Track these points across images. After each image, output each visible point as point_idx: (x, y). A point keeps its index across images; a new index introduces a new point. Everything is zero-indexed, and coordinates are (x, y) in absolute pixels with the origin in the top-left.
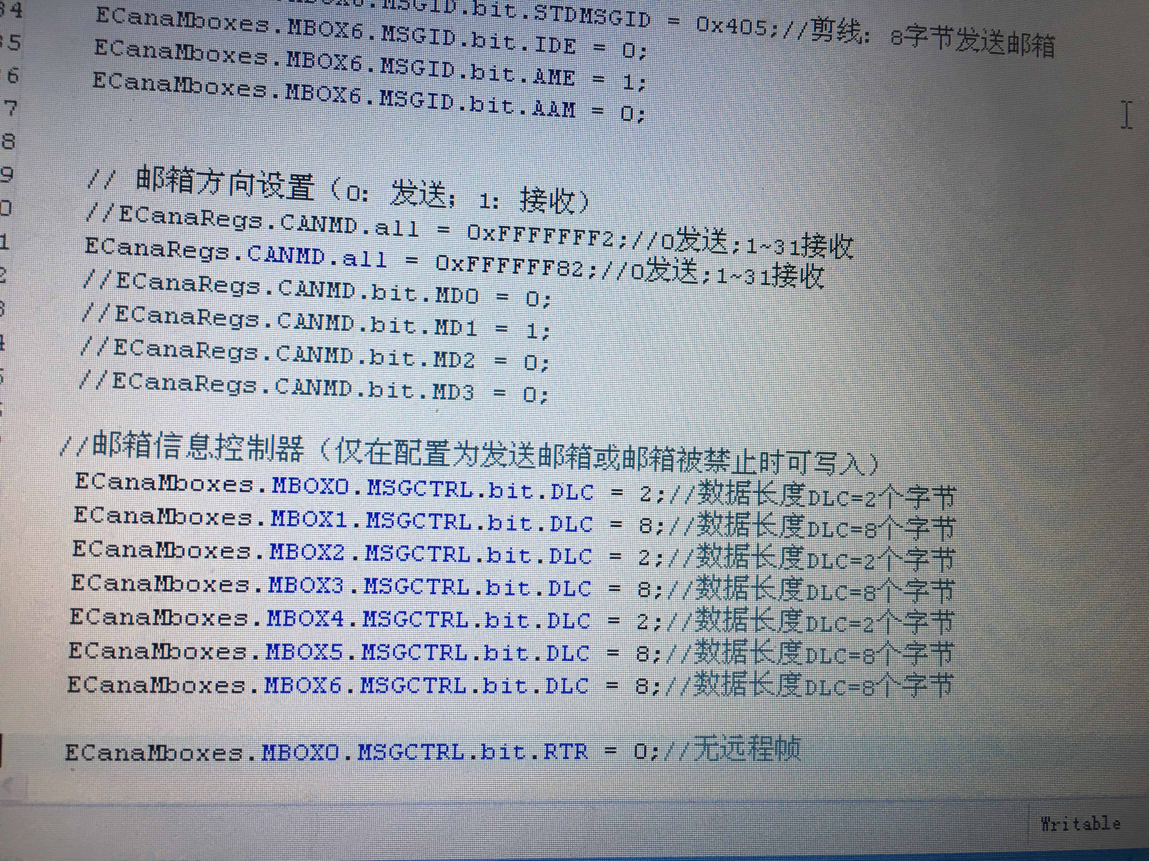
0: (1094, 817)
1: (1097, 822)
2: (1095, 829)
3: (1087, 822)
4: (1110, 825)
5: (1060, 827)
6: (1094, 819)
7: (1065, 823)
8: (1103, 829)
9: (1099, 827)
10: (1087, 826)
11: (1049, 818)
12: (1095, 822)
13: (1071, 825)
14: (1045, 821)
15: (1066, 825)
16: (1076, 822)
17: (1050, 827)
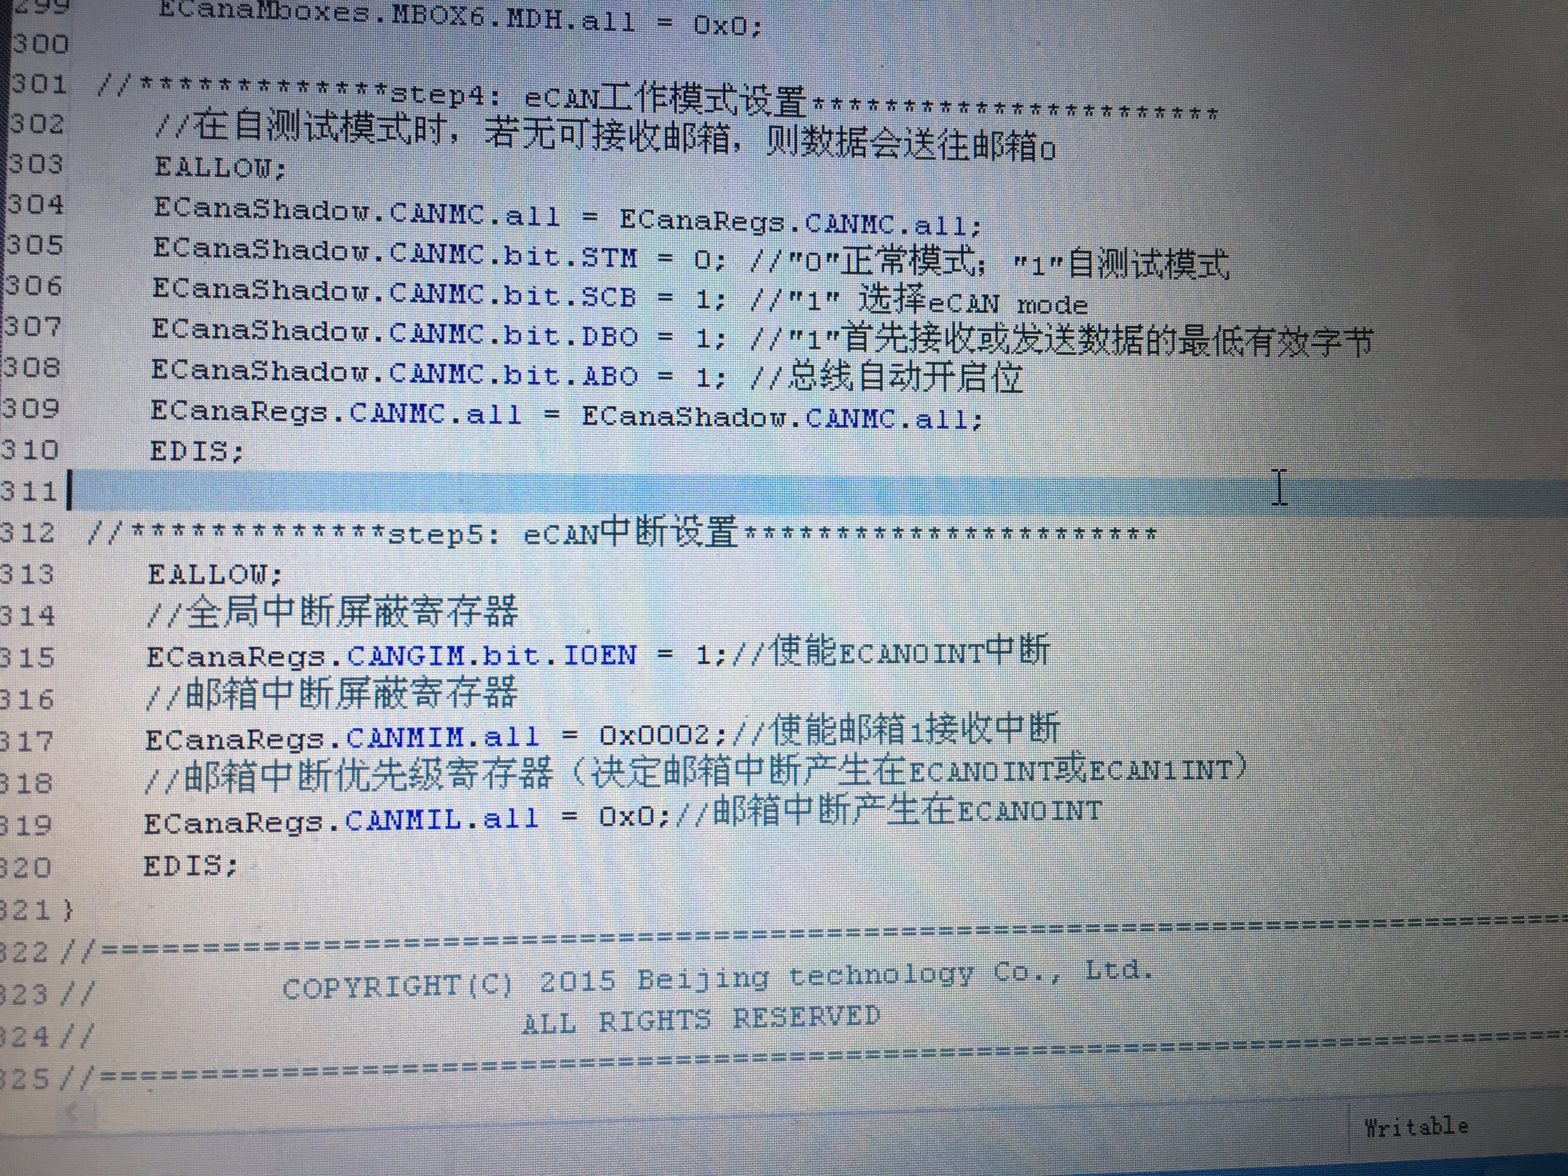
0: (1433, 1117)
1: (1438, 1124)
2: (1435, 1133)
3: (1424, 1124)
4: (1455, 1128)
5: (1390, 1132)
6: (1434, 1121)
7: (1397, 1126)
8: (1446, 1133)
9: (1441, 1130)
10: (1424, 1129)
11: (1375, 1120)
12: (1435, 1124)
13: (1404, 1130)
14: (1371, 1126)
15: (1397, 1129)
16: (1410, 1125)
17: (1378, 1131)
